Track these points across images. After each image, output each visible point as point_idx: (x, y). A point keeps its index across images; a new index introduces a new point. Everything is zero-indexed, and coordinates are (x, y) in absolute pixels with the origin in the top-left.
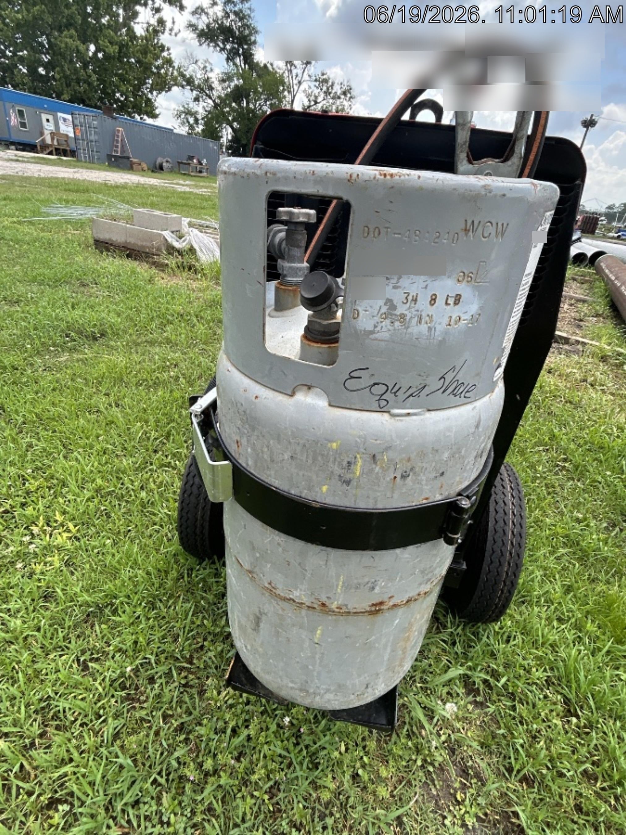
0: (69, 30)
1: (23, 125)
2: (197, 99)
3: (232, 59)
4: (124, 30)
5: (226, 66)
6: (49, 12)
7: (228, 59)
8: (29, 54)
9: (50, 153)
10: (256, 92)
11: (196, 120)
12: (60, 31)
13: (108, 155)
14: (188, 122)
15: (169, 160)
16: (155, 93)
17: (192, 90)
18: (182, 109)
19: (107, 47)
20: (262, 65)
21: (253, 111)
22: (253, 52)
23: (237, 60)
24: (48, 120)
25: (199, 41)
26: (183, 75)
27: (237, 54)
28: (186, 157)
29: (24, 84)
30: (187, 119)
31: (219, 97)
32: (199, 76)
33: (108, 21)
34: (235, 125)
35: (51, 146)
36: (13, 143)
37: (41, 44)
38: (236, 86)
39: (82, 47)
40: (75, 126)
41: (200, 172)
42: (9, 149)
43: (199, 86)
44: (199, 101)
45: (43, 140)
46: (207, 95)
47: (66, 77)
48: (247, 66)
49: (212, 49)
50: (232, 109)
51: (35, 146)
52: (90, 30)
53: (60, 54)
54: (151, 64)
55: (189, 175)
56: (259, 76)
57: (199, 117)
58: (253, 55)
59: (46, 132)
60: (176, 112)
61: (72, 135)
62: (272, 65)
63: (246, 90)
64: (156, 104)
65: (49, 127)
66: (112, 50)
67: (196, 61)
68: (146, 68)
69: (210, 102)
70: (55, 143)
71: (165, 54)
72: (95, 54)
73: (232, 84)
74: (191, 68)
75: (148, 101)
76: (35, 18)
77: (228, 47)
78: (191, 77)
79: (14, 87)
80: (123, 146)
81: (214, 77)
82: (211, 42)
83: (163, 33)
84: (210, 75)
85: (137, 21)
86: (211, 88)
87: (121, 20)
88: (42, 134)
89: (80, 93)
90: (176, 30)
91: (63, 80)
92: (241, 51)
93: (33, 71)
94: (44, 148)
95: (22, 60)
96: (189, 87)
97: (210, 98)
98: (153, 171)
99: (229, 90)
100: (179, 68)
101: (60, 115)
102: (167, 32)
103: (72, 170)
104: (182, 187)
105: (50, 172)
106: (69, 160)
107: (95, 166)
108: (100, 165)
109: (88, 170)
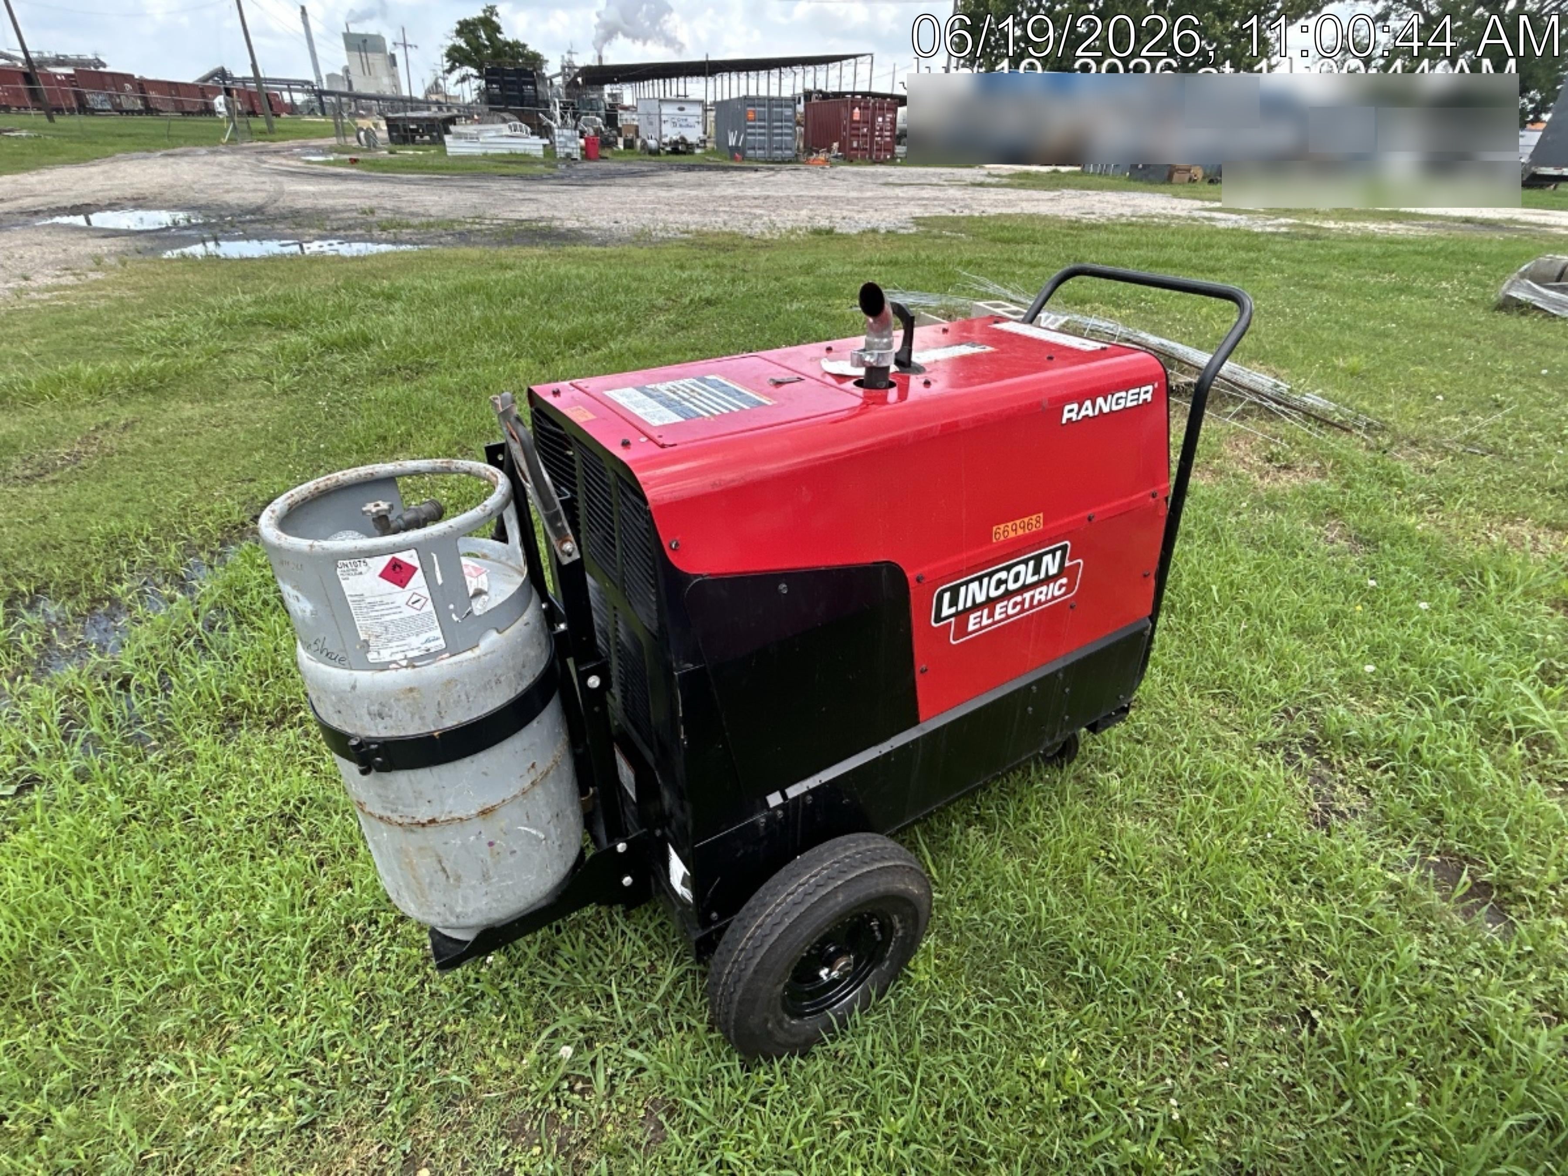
9: (1049, 163)
98: (1211, 181)
103: (1052, 194)
104: (1234, 217)
105: (1010, 203)
106: (1068, 173)
107: (1104, 180)
108: (1114, 178)
109: (1079, 193)
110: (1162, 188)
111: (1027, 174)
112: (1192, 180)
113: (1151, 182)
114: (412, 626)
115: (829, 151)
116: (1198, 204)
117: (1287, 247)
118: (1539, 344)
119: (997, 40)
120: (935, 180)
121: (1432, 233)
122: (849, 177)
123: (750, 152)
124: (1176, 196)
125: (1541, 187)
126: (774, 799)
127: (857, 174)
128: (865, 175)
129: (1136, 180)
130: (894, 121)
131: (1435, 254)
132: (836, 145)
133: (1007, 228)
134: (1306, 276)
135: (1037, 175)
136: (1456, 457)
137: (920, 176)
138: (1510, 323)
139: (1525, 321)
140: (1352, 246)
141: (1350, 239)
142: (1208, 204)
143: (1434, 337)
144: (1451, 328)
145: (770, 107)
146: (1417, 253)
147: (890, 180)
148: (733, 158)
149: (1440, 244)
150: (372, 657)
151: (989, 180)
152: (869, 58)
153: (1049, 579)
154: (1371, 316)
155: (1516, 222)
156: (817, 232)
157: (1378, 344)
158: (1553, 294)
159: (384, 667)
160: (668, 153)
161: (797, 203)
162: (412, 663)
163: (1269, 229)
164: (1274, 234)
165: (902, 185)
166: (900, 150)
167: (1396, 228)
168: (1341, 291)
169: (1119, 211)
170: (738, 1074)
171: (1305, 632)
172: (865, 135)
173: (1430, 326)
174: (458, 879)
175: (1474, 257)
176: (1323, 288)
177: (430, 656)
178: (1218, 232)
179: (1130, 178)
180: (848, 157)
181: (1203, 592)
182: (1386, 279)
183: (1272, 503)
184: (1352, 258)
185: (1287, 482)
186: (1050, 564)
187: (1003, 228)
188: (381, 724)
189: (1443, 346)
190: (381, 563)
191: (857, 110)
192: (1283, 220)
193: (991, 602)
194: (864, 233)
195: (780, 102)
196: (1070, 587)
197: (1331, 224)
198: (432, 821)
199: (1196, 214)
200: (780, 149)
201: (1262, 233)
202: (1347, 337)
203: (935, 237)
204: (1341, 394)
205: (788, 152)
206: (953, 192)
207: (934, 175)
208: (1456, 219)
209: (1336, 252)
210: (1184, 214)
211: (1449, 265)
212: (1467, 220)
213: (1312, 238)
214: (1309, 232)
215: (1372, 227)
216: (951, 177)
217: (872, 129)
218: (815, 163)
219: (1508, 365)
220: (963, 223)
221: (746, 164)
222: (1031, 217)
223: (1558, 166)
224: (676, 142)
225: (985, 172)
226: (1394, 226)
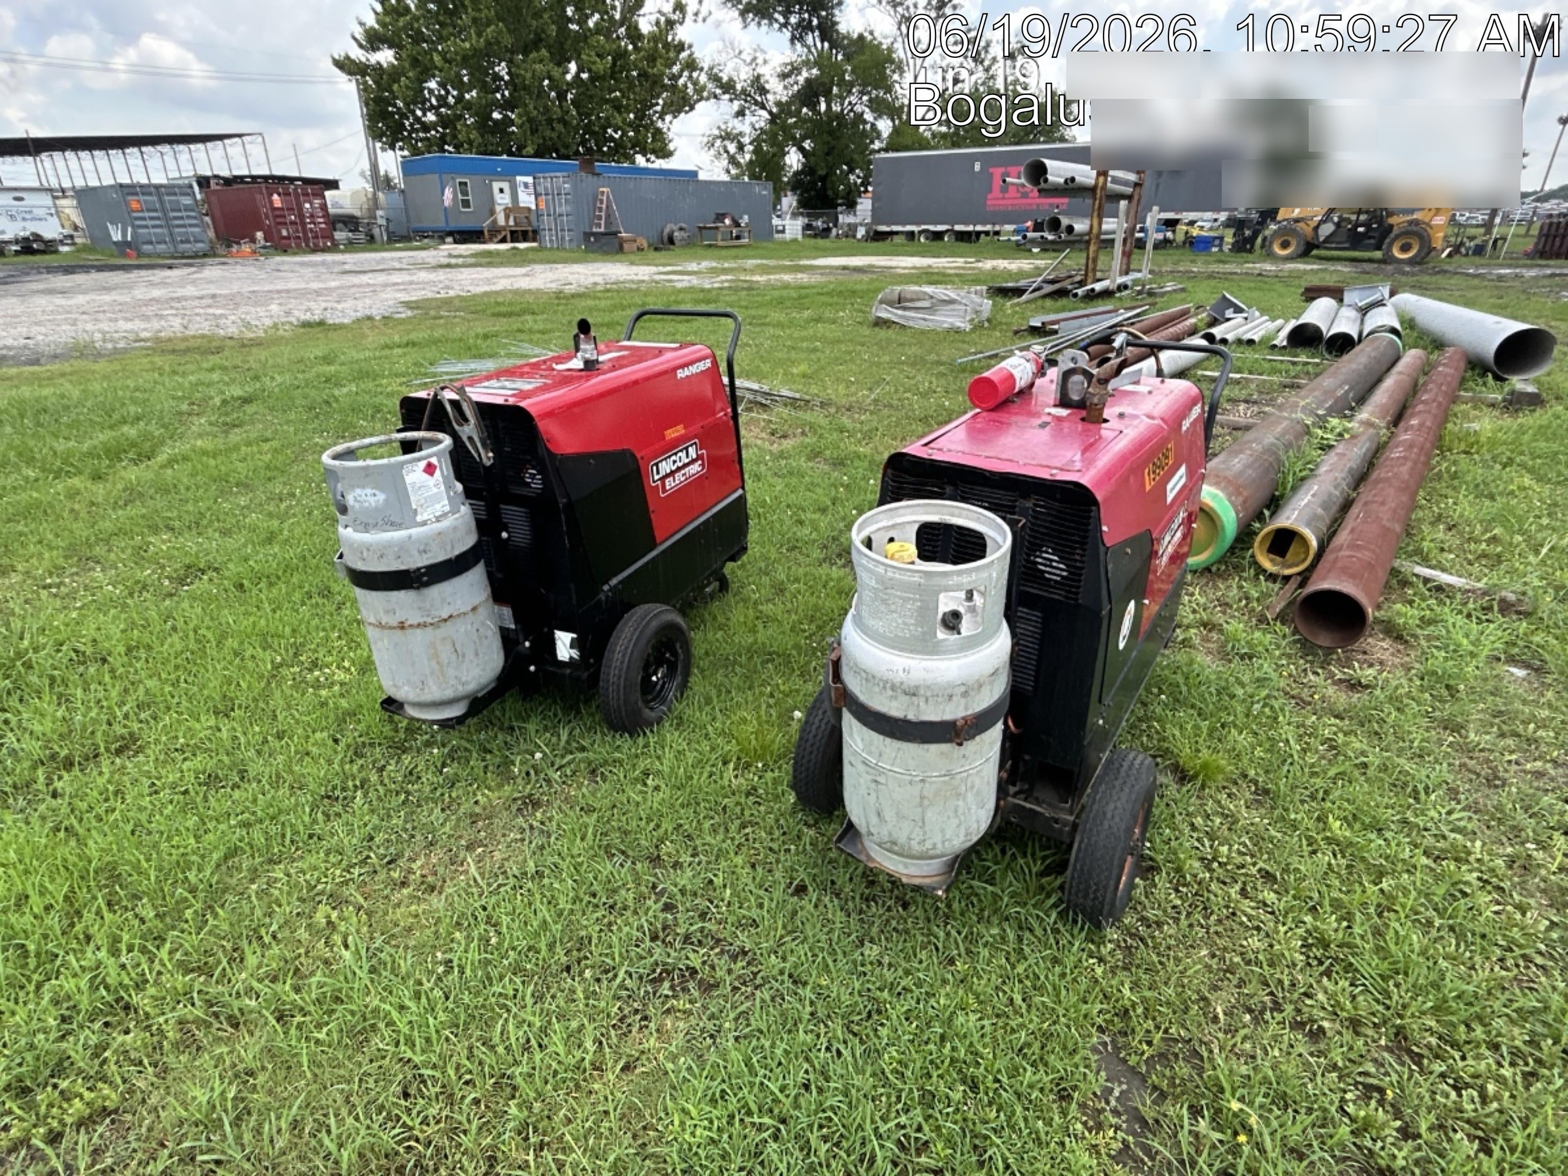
0: (538, 51)
1: (466, 204)
2: (741, 113)
3: (801, 39)
4: (622, 30)
5: (788, 52)
6: (509, 31)
7: (793, 39)
8: (479, 97)
9: (503, 240)
10: (842, 83)
11: (741, 147)
12: (526, 53)
13: (585, 233)
14: (727, 152)
15: (684, 225)
16: (668, 118)
17: (731, 100)
18: (717, 132)
19: (594, 63)
20: (855, 36)
21: (840, 116)
22: (837, 19)
23: (809, 39)
24: (501, 191)
25: (744, 21)
26: (715, 79)
27: (809, 28)
28: (713, 217)
29: (470, 143)
30: (725, 148)
31: (778, 104)
32: (743, 77)
33: (596, 24)
34: (807, 145)
35: (504, 228)
36: (450, 233)
37: (497, 77)
38: (808, 81)
39: (556, 72)
40: (537, 195)
41: (738, 237)
42: (444, 243)
43: (744, 91)
44: (744, 115)
45: (495, 222)
46: (756, 103)
47: (530, 120)
48: (826, 45)
49: (764, 28)
50: (802, 121)
51: (481, 233)
52: (569, 42)
53: (525, 88)
54: (663, 74)
55: (716, 246)
56: (848, 58)
57: (746, 140)
58: (837, 23)
59: (499, 209)
60: (705, 140)
61: (533, 207)
62: (871, 33)
63: (823, 84)
64: (671, 135)
65: (503, 200)
66: (601, 67)
67: (740, 52)
68: (654, 84)
69: (765, 114)
70: (511, 223)
71: (684, 55)
72: (577, 75)
73: (801, 79)
74: (730, 65)
75: (658, 132)
76: (488, 43)
77: (793, 20)
78: (731, 80)
79: (458, 147)
80: (608, 216)
81: (769, 74)
82: (763, 17)
83: (681, 23)
84: (761, 70)
85: (642, 12)
86: (763, 91)
87: (617, 16)
88: (492, 212)
89: (551, 139)
90: (704, 12)
91: (527, 125)
92: (815, 22)
93: (484, 117)
94: (496, 234)
95: (468, 106)
96: (727, 96)
97: (763, 107)
98: (656, 249)
99: (796, 88)
100: (711, 69)
101: (519, 179)
102: (689, 17)
103: (523, 270)
104: (686, 277)
105: (488, 281)
106: (528, 249)
107: (563, 254)
108: (572, 251)
109: (548, 266)
110: (619, 257)
111: (489, 253)
112: (640, 249)
113: (606, 253)
114: (435, 499)
115: (253, 240)
116: (654, 269)
117: (734, 298)
118: (902, 344)
119: (411, 125)
120: (397, 265)
121: (824, 279)
122: (297, 268)
123: (147, 248)
124: (632, 263)
125: (883, 240)
126: (606, 588)
127: (303, 264)
128: (314, 265)
129: (593, 252)
130: (324, 207)
131: (830, 294)
132: (259, 235)
133: (503, 304)
134: (754, 317)
135: (498, 253)
136: (872, 413)
137: (378, 263)
138: (883, 334)
139: (890, 332)
140: (776, 293)
141: (774, 288)
142: (661, 269)
143: (843, 348)
144: (851, 341)
145: (159, 195)
146: (819, 294)
147: (347, 267)
148: (126, 256)
149: (832, 287)
150: (419, 518)
151: (453, 261)
152: (260, 139)
153: (693, 461)
154: (803, 339)
155: (873, 266)
156: (306, 325)
157: (813, 356)
158: (900, 312)
159: (424, 523)
160: (17, 253)
161: (258, 298)
162: (438, 519)
163: (716, 285)
164: (721, 289)
165: (364, 272)
166: (340, 235)
167: (803, 278)
168: (780, 325)
169: (592, 280)
170: (630, 742)
171: (823, 510)
172: (293, 223)
173: (839, 341)
174: (464, 656)
175: (854, 293)
176: (768, 324)
177: (445, 515)
178: (680, 291)
179: (587, 251)
180: (281, 247)
181: (763, 504)
182: (807, 314)
183: (782, 455)
184: (780, 302)
185: (787, 444)
186: (692, 452)
187: (498, 304)
188: (425, 556)
189: (850, 353)
190: (423, 464)
191: (275, 197)
192: (723, 278)
193: (672, 473)
194: (358, 321)
195: (170, 189)
196: (703, 465)
197: (757, 278)
198: (451, 616)
199: (657, 277)
200: (188, 241)
201: (713, 289)
202: (793, 355)
203: (435, 318)
204: (800, 387)
205: (200, 245)
206: (423, 275)
207: (393, 259)
208: (837, 268)
209: (768, 298)
210: (646, 278)
211: (841, 301)
212: (845, 268)
213: (750, 289)
214: (745, 285)
215: (787, 277)
216: (412, 261)
217: (301, 216)
218: (240, 255)
219: (887, 358)
220: (457, 303)
221: (145, 261)
222: (517, 292)
223: (888, 225)
224: (26, 239)
225: (446, 253)
226: (799, 276)
